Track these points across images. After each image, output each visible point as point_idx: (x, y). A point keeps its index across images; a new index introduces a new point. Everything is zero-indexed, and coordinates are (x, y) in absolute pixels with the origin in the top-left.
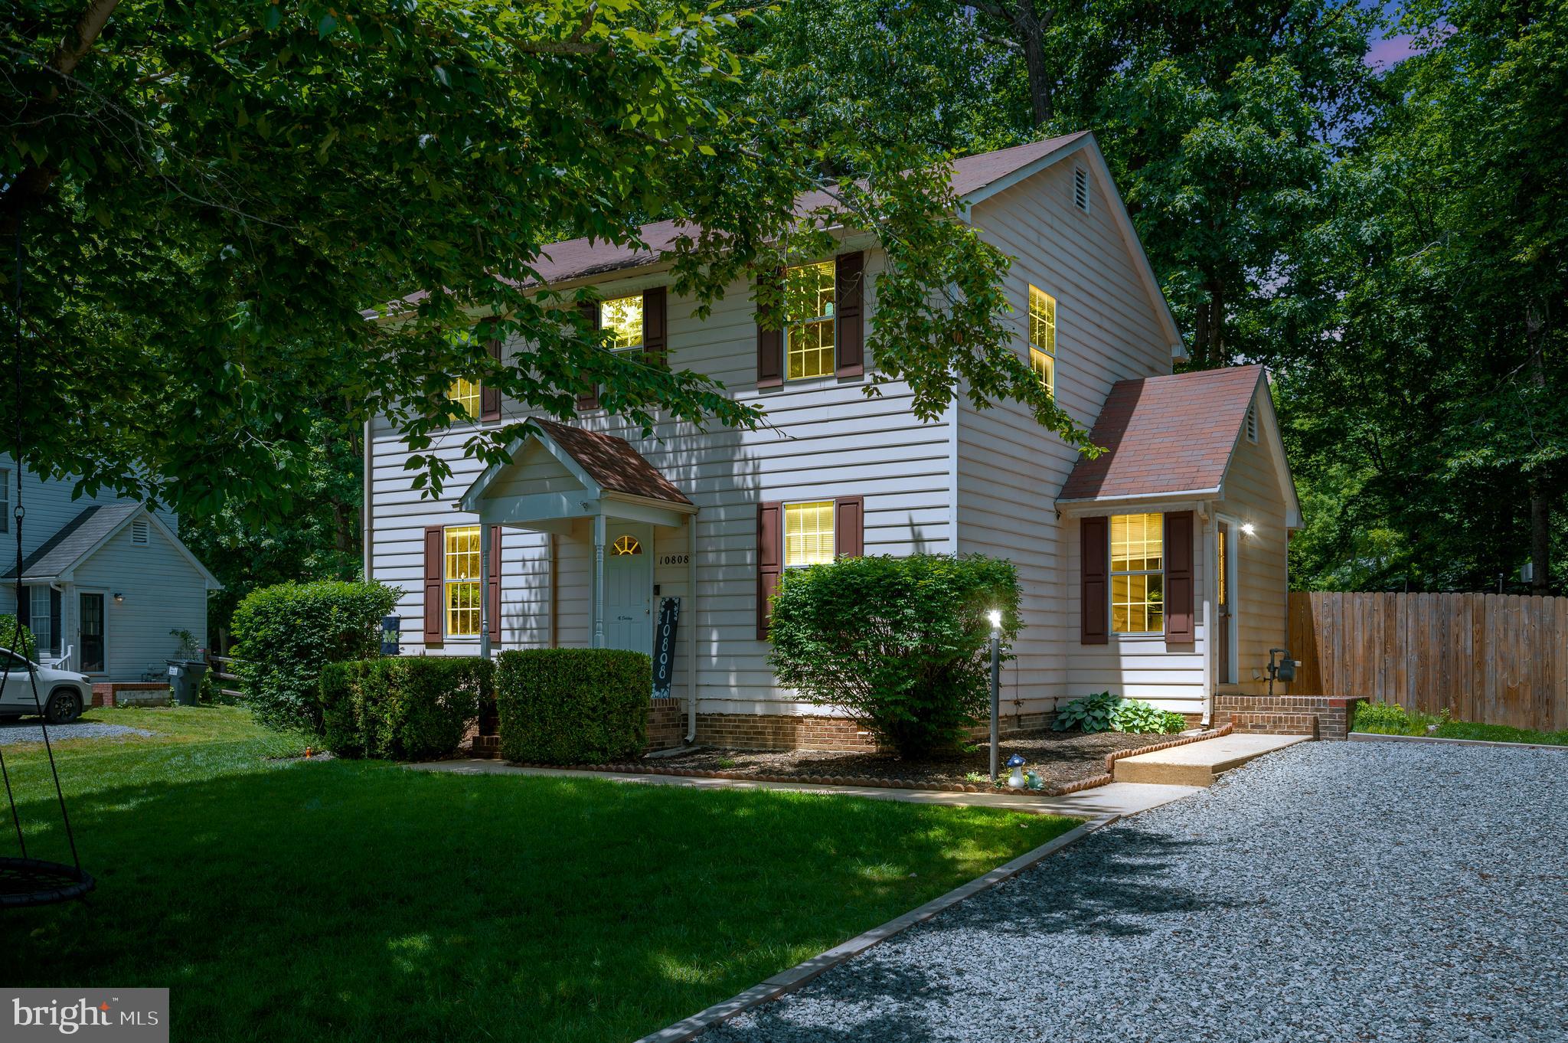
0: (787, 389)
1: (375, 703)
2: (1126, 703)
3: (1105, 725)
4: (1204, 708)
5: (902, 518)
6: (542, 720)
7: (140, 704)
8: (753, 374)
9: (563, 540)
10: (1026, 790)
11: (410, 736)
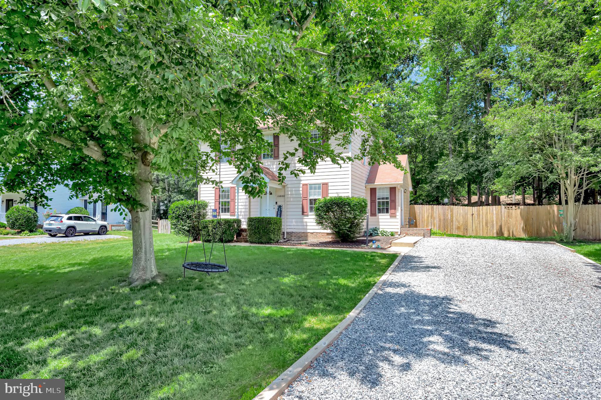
2: (380, 230)
3: (377, 234)
4: (399, 231)
6: (260, 233)
7: (118, 230)
10: (377, 248)
11: (224, 237)
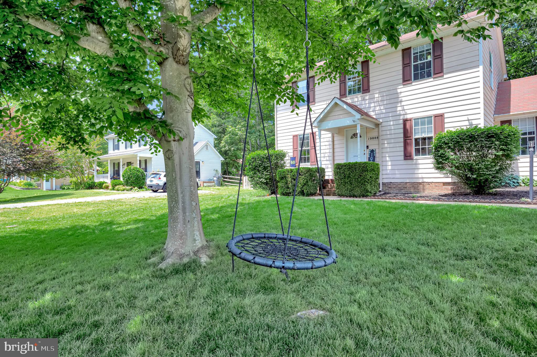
0: (413, 84)
1: (294, 180)
2: (522, 178)
3: (517, 184)
5: (465, 118)
7: (209, 186)
8: (401, 81)
9: (335, 135)
11: (306, 189)
